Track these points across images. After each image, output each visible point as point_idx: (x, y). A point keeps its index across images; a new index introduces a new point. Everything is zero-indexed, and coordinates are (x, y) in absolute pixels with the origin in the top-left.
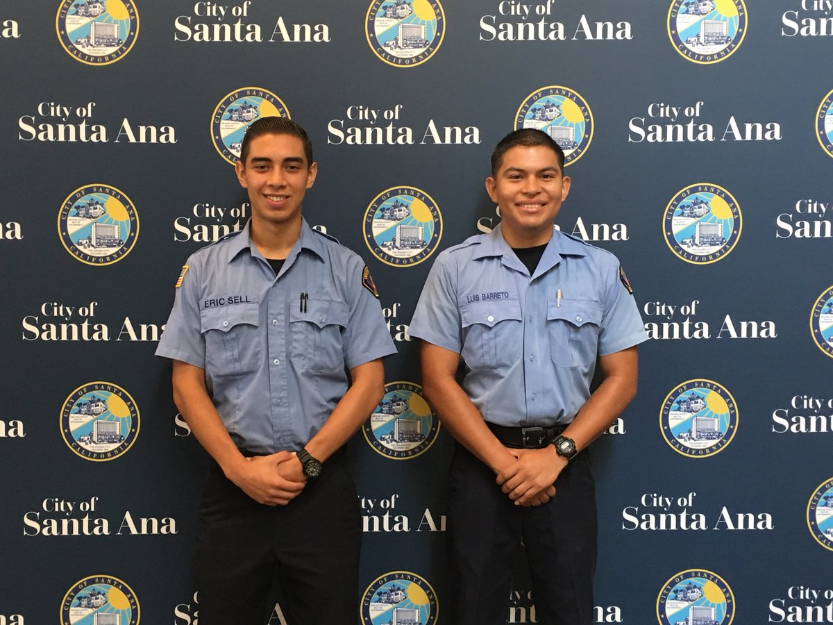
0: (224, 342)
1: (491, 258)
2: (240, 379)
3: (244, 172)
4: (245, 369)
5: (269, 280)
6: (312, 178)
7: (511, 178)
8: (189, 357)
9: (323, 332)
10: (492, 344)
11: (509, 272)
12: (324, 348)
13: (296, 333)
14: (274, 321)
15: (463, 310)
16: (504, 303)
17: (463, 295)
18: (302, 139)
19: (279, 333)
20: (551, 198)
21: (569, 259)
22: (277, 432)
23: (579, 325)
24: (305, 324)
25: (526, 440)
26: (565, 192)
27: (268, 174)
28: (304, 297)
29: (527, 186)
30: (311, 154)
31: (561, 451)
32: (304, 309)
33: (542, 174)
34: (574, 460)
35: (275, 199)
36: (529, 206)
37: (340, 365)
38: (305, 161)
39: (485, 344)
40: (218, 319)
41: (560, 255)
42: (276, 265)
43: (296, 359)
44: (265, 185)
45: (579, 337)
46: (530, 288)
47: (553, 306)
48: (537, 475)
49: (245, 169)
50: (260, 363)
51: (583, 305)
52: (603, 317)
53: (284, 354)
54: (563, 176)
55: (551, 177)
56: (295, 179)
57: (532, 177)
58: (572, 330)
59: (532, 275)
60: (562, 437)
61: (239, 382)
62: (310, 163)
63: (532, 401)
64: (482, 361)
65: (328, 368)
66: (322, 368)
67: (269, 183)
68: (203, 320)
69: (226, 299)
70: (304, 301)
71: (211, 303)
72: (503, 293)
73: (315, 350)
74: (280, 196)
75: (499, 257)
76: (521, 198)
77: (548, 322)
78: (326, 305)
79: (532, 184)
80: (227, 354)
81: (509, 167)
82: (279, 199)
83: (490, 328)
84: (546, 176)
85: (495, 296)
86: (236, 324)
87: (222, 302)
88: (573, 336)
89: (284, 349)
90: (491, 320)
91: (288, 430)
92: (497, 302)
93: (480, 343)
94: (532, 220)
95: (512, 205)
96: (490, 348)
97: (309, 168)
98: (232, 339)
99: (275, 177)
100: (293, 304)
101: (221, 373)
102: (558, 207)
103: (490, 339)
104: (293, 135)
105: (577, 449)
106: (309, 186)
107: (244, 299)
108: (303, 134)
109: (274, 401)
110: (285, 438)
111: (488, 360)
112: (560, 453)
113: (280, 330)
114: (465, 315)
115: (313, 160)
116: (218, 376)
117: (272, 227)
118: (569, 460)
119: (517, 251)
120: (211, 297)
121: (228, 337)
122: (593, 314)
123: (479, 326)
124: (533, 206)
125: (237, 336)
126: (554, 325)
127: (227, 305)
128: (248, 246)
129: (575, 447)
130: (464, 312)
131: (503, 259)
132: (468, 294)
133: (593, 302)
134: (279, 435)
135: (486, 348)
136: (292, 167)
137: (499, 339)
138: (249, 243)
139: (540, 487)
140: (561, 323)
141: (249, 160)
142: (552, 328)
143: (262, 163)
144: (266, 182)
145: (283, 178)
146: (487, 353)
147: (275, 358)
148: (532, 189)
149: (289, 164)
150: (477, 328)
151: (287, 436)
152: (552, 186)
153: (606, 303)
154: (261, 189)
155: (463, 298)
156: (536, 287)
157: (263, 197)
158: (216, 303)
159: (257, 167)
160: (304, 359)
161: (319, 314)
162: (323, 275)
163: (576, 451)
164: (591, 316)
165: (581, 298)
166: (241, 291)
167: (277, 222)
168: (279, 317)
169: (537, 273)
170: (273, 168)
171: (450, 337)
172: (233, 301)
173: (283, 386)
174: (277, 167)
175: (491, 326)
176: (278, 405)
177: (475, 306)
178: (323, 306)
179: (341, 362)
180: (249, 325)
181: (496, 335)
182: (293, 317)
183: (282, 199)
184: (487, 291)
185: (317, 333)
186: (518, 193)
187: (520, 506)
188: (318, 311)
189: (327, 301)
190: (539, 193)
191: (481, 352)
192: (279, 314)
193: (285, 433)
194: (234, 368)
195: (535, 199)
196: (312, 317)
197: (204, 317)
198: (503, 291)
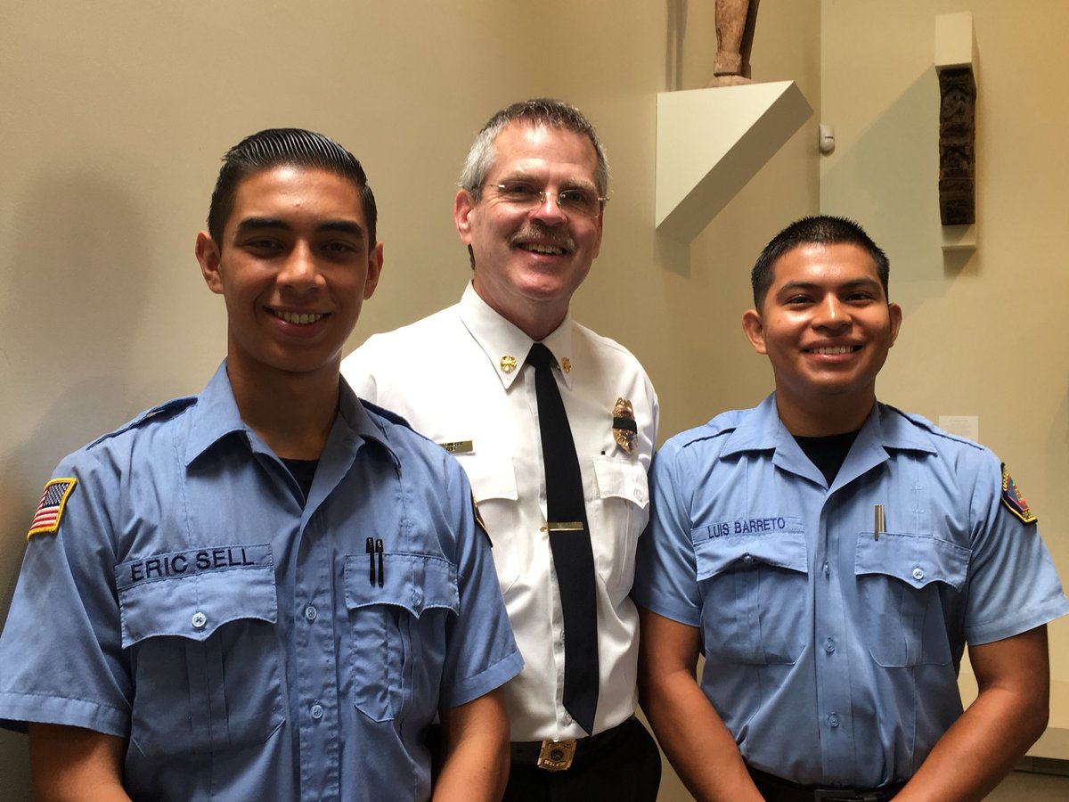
1: (753, 455)
3: (215, 257)
4: (240, 736)
7: (790, 302)
10: (754, 616)
11: (784, 480)
13: (361, 635)
14: (308, 610)
15: (700, 552)
16: (777, 538)
19: (321, 639)
20: (870, 335)
21: (901, 457)
23: (919, 586)
28: (376, 548)
29: (822, 313)
32: (377, 577)
33: (850, 293)
36: (830, 351)
38: (366, 232)
41: (886, 449)
44: (269, 284)
47: (867, 547)
49: (220, 248)
51: (927, 546)
53: (334, 691)
55: (867, 297)
57: (831, 299)
59: (829, 484)
68: (128, 617)
69: (191, 557)
70: (375, 556)
72: (773, 520)
75: (768, 454)
76: (812, 337)
79: (832, 310)
81: (785, 281)
84: (858, 297)
85: (762, 525)
86: (225, 621)
87: (180, 565)
89: (333, 679)
92: (762, 537)
95: (796, 352)
96: (750, 626)
97: (369, 252)
99: (298, 266)
100: (352, 566)
104: (340, 173)
107: (237, 556)
111: (746, 648)
113: (323, 631)
114: (704, 559)
122: (948, 567)
124: (838, 351)
126: (868, 584)
127: (192, 572)
128: (239, 429)
130: (701, 556)
131: (775, 456)
132: (709, 523)
136: (335, 246)
138: (241, 419)
140: (882, 580)
141: (233, 224)
142: (866, 589)
147: (311, 703)
148: (834, 319)
152: (871, 314)
158: (163, 569)
160: (382, 699)
164: (943, 570)
165: (923, 533)
169: (841, 481)
170: (292, 249)
172: (209, 561)
174: (303, 244)
178: (414, 567)
182: (354, 597)
183: (312, 319)
184: (743, 516)
186: (805, 327)
188: (407, 579)
190: (847, 326)
195: (842, 337)
196: (398, 595)
197: (130, 605)
198: (775, 516)
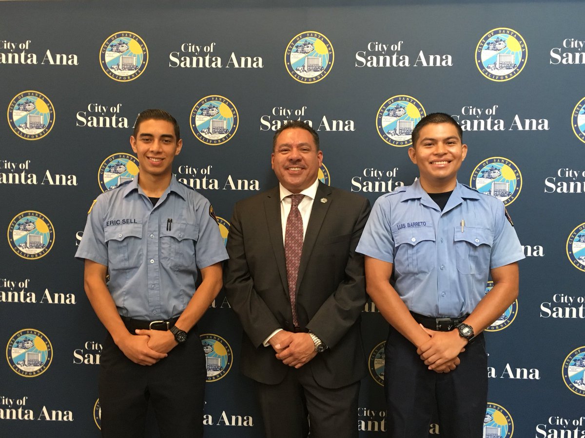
0: (119, 248)
1: (413, 200)
2: (129, 272)
3: (135, 143)
4: (132, 265)
5: (149, 210)
6: (179, 149)
7: (426, 145)
8: (95, 257)
9: (181, 244)
10: (415, 257)
11: (425, 209)
12: (181, 254)
13: (164, 243)
14: (151, 235)
15: (395, 235)
16: (423, 229)
17: (394, 224)
18: (173, 124)
19: (154, 243)
20: (454, 157)
21: (468, 201)
22: (152, 306)
23: (477, 245)
24: (170, 238)
25: (439, 327)
26: (464, 155)
27: (150, 144)
28: (170, 221)
29: (437, 149)
30: (179, 133)
31: (462, 334)
32: (169, 229)
33: (447, 141)
34: (472, 341)
35: (154, 160)
36: (439, 163)
37: (192, 264)
38: (175, 138)
39: (410, 257)
40: (115, 233)
41: (462, 198)
42: (154, 201)
43: (163, 260)
44: (148, 150)
45: (477, 254)
46: (441, 219)
47: (458, 232)
48: (445, 350)
49: (136, 140)
50: (141, 262)
51: (480, 232)
52: (494, 241)
53: (157, 257)
54: (462, 144)
55: (454, 143)
56: (168, 148)
57: (440, 144)
58: (471, 248)
59: (442, 211)
60: (464, 324)
61: (128, 274)
62: (178, 139)
63: (442, 297)
64: (407, 269)
65: (184, 266)
66: (180, 266)
67: (151, 149)
68: (106, 234)
69: (121, 221)
70: (169, 223)
71: (111, 223)
72: (422, 222)
73: (176, 255)
74: (158, 158)
75: (419, 199)
76: (433, 158)
77: (455, 242)
78: (184, 226)
79: (441, 148)
80: (120, 256)
81: (424, 138)
82: (157, 160)
83: (413, 246)
84: (451, 143)
85: (417, 224)
86: (127, 236)
87: (118, 222)
88: (472, 253)
89: (157, 253)
90: (413, 241)
91: (159, 306)
92: (418, 228)
93: (406, 257)
94: (442, 173)
95: (427, 164)
96: (413, 260)
97: (177, 142)
98: (125, 246)
99: (155, 146)
100: (163, 225)
101: (116, 268)
102: (459, 164)
103: (413, 254)
104: (168, 121)
105: (474, 333)
106: (177, 153)
107: (133, 221)
108: (174, 122)
109: (149, 286)
110: (157, 310)
111: (411, 268)
112: (462, 335)
113: (155, 241)
114: (397, 238)
115: (180, 137)
116: (114, 270)
117: (152, 178)
118: (469, 341)
119: (431, 195)
120: (112, 219)
121: (122, 245)
122: (487, 238)
123: (406, 245)
124: (442, 163)
125: (127, 244)
126: (458, 245)
127: (121, 224)
128: (136, 187)
129: (473, 332)
130: (396, 236)
131: (421, 200)
132: (398, 223)
133: (486, 230)
134: (153, 308)
135: (410, 260)
136: (166, 141)
137: (419, 254)
138: (138, 186)
139: (446, 359)
140: (464, 243)
141: (139, 134)
142: (457, 247)
143: (147, 137)
144: (149, 149)
145: (160, 147)
146: (412, 263)
147: (151, 259)
148: (441, 151)
149: (164, 138)
150: (404, 247)
151: (158, 309)
152: (455, 149)
153: (497, 232)
154: (146, 153)
155: (394, 226)
156: (445, 218)
157: (146, 158)
158: (114, 223)
159: (144, 140)
160: (168, 260)
161: (178, 232)
162: (183, 208)
163: (473, 335)
164: (485, 239)
165: (478, 227)
166: (130, 216)
167: (155, 175)
168: (154, 233)
169: (446, 209)
170: (154, 140)
171: (384, 252)
172: (126, 222)
173: (156, 276)
174: (156, 140)
175: (414, 244)
176: (152, 289)
177: (402, 230)
178: (182, 227)
179: (193, 263)
180: (135, 237)
181: (417, 252)
182: (162, 233)
183: (159, 160)
184: (410, 222)
185: (177, 244)
186: (431, 154)
187: (432, 371)
188: (178, 230)
189: (185, 224)
190: (445, 154)
191: (407, 263)
192: (155, 231)
193: (157, 307)
194: (125, 264)
195: (443, 158)
196: (174, 234)
197: (106, 232)
198: (422, 221)
